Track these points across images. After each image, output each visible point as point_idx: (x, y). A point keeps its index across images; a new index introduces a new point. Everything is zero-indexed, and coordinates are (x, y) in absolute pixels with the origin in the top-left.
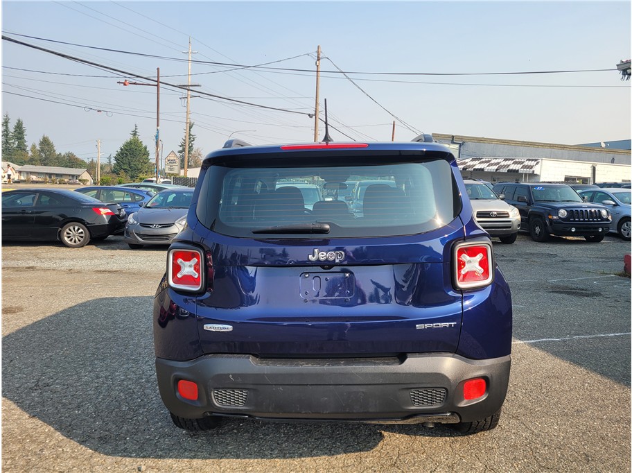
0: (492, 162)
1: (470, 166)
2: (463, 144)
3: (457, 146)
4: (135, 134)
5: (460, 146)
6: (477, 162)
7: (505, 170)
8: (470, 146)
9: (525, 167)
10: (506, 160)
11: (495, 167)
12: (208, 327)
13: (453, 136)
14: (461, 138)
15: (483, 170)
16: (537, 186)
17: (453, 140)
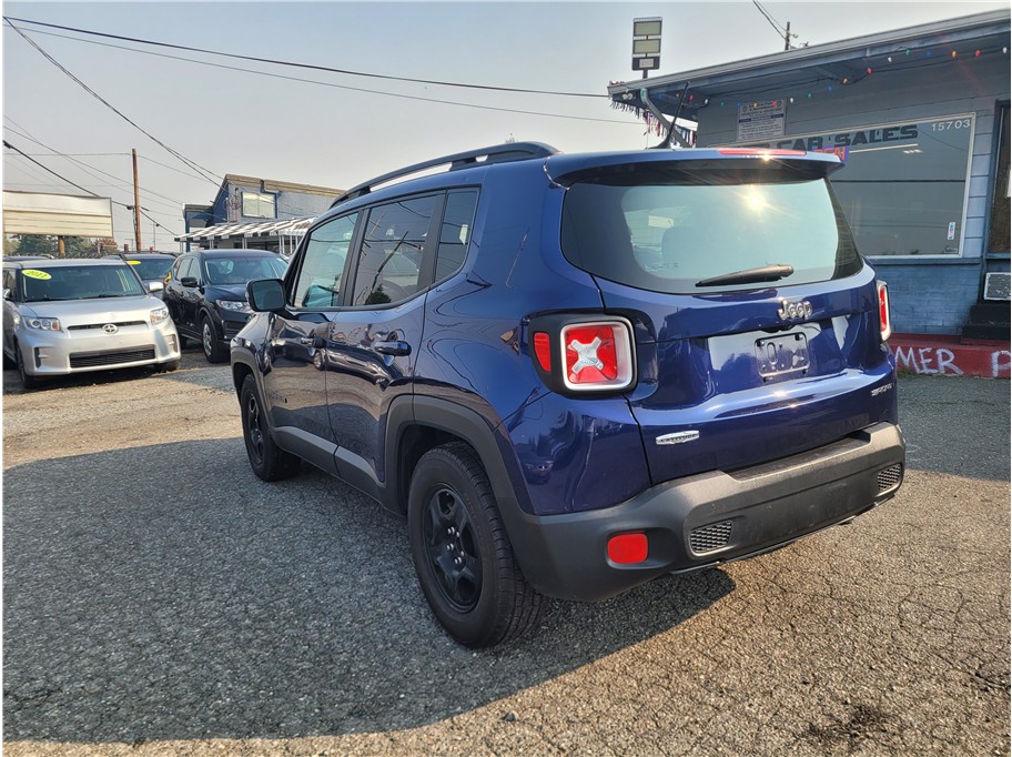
2: (280, 195)
3: (270, 198)
5: (276, 198)
8: (291, 198)
12: (660, 439)
13: (262, 181)
14: (276, 184)
17: (262, 187)
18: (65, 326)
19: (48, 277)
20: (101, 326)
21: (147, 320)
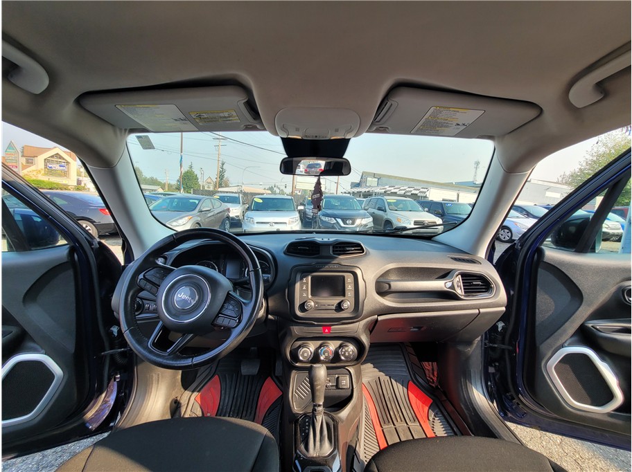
0: (402, 188)
1: (388, 191)
2: (380, 178)
3: (376, 180)
4: (191, 167)
5: (378, 180)
6: (392, 188)
7: (409, 194)
8: (384, 180)
9: (421, 192)
10: (409, 187)
11: (404, 192)
14: (379, 175)
15: (396, 193)
16: (447, 204)
17: (374, 176)
18: (255, 222)
19: (261, 201)
20: (268, 223)
21: (287, 222)
